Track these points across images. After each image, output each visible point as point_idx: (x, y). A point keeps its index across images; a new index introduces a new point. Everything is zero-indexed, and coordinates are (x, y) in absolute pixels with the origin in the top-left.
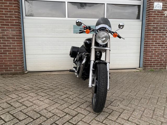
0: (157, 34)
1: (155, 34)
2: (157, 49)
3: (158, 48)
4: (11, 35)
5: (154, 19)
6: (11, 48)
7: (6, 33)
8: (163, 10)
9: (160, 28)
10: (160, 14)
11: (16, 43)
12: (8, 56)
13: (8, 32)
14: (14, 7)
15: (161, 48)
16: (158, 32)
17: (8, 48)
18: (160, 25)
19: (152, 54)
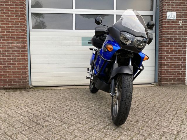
0: (172, 45)
1: (170, 45)
2: (173, 62)
3: (174, 60)
4: (16, 48)
5: (167, 29)
6: (16, 61)
7: (11, 45)
8: (177, 20)
9: (175, 39)
10: (174, 24)
11: (21, 56)
12: (13, 69)
13: (13, 45)
14: (20, 19)
15: (178, 60)
17: (13, 61)
18: (175, 35)
19: (168, 67)
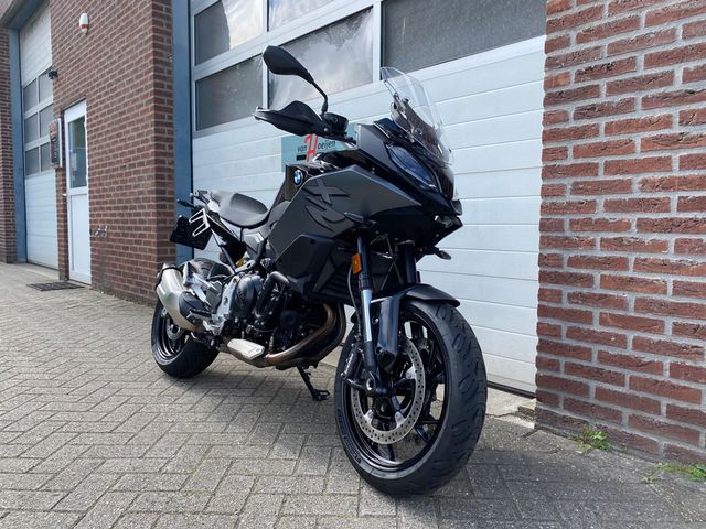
2: (632, 257)
3: (638, 246)
16: (639, 96)
18: (655, 29)
19: (586, 299)
